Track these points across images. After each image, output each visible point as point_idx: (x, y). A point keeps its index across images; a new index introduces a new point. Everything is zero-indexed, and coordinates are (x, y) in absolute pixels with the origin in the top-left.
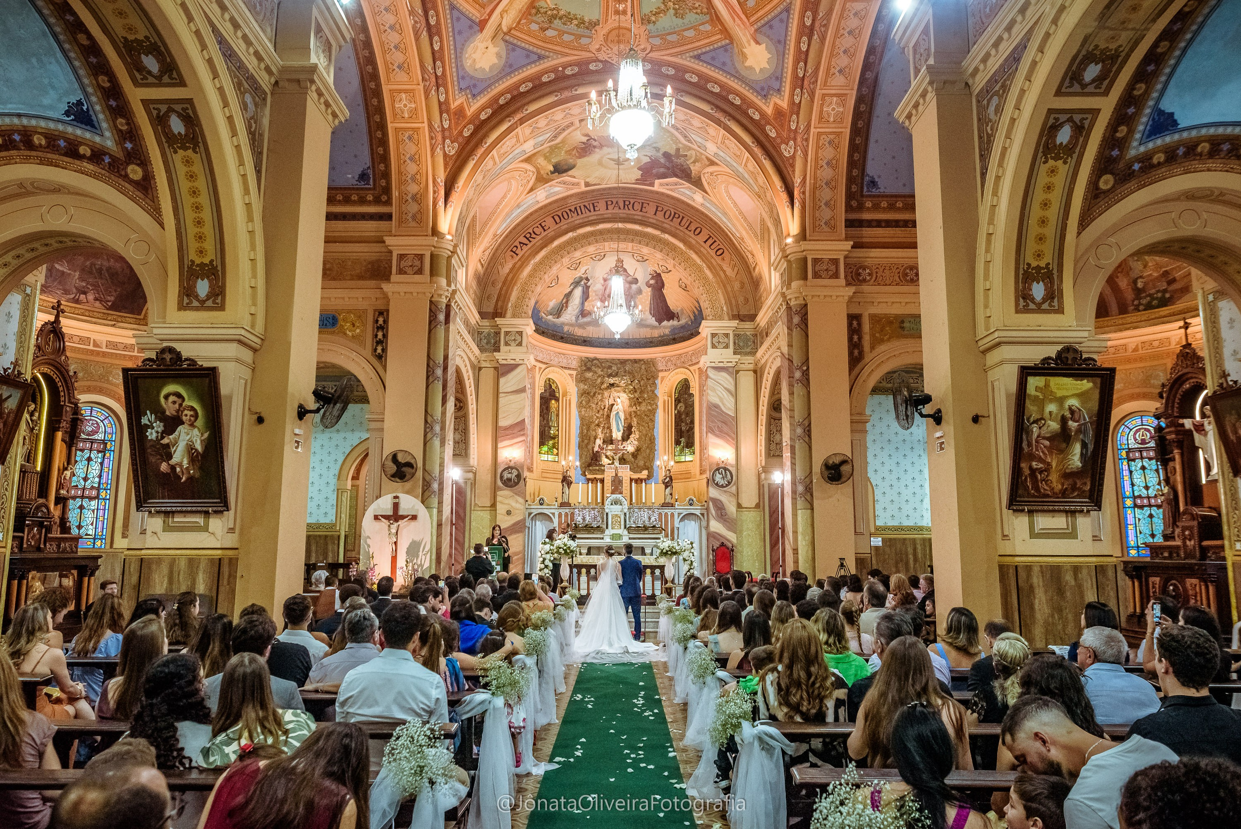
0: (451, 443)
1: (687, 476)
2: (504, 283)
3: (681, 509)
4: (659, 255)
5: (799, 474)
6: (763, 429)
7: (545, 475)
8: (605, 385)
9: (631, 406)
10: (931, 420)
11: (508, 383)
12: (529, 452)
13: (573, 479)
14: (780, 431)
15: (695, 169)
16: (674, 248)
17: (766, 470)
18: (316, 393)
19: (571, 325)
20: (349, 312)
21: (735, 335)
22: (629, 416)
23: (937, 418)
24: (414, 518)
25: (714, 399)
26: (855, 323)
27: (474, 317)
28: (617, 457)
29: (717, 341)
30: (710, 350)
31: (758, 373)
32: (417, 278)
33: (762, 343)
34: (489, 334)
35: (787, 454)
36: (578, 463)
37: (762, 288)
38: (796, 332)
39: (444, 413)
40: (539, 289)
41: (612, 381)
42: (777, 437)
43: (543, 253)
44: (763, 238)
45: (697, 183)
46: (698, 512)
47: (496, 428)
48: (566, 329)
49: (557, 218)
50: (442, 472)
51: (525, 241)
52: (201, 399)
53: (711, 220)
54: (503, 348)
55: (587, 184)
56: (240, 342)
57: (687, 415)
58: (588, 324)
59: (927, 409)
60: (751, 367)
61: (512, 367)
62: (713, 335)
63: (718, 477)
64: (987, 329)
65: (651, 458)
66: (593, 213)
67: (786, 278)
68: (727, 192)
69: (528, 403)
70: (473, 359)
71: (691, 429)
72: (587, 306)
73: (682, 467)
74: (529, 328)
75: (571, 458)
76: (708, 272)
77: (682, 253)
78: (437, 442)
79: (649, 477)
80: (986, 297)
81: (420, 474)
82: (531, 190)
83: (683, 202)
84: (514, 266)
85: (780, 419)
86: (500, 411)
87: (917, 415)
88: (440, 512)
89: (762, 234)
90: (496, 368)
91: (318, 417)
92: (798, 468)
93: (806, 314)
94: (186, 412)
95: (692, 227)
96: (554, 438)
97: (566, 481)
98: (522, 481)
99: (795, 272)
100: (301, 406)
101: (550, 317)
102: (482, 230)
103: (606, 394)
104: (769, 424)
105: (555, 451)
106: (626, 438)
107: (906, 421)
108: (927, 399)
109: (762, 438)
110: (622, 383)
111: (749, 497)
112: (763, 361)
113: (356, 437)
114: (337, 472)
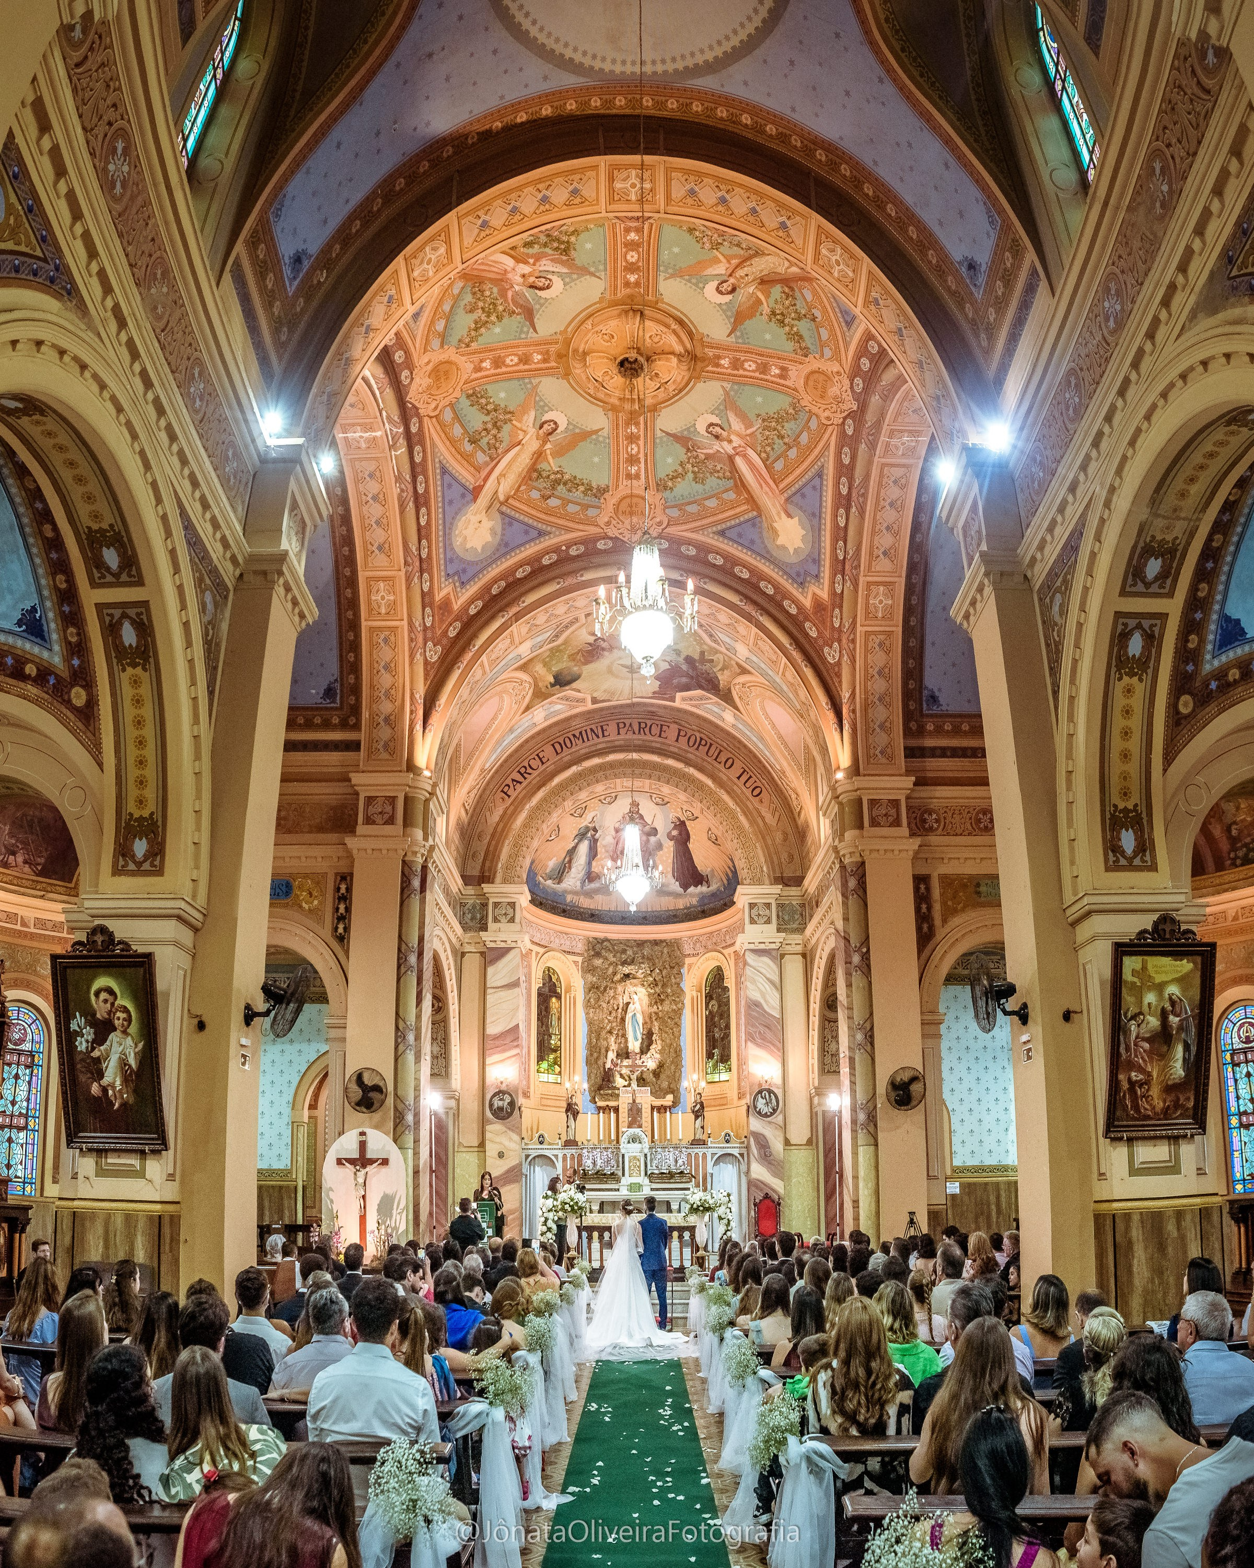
0: (428, 1058)
1: (722, 1102)
2: (493, 835)
3: (715, 1147)
4: (682, 796)
5: (861, 1098)
6: (815, 1034)
7: (545, 1102)
8: (618, 977)
9: (651, 1005)
10: (1016, 1018)
11: (498, 974)
12: (525, 1070)
13: (580, 1108)
14: (836, 1037)
15: (723, 678)
16: (701, 786)
17: (819, 1091)
18: (266, 989)
19: (576, 893)
20: (306, 876)
21: (778, 905)
22: (649, 1019)
23: (1023, 1016)
24: (385, 1162)
25: (755, 995)
26: (922, 887)
27: (456, 883)
28: (634, 1077)
29: (756, 913)
30: (748, 927)
31: (807, 957)
32: (388, 829)
33: (811, 916)
34: (474, 907)
35: (845, 1070)
36: (586, 1086)
37: (809, 840)
38: (853, 900)
39: (419, 1017)
40: (535, 844)
41: (626, 970)
42: (833, 1046)
43: (540, 794)
44: (808, 771)
45: (727, 697)
46: (736, 1152)
47: (483, 1036)
48: (569, 898)
49: (557, 746)
50: (417, 1097)
51: (519, 778)
52: (135, 998)
53: (745, 746)
54: (491, 925)
55: (595, 701)
56: (179, 918)
57: (721, 1016)
58: (597, 891)
59: (1012, 1004)
60: (799, 949)
61: (503, 952)
62: (752, 906)
64: (1075, 894)
65: (676, 1078)
66: (601, 739)
67: (837, 826)
68: (763, 708)
69: (522, 1001)
70: (454, 940)
71: (727, 1036)
72: (595, 867)
73: (716, 1089)
74: (523, 898)
75: (577, 1078)
76: (742, 819)
77: (711, 793)
78: (410, 1056)
79: (675, 1103)
80: (1072, 849)
81: (390, 1100)
82: (527, 708)
83: (711, 723)
84: (505, 812)
85: (836, 1021)
86: (488, 1013)
87: (999, 1013)
88: (416, 1154)
89: (807, 766)
90: (482, 954)
91: (268, 1021)
92: (858, 1088)
93: (864, 875)
94: (119, 1014)
95: (723, 758)
96: (555, 1051)
97: (571, 1110)
98: (516, 1111)
99: (848, 819)
100: (248, 1007)
101: (549, 882)
102: (467, 763)
103: (620, 988)
104: (822, 1028)
105: (557, 1069)
106: (644, 1050)
107: (987, 1021)
108: (1010, 990)
109: (815, 1048)
110: (640, 974)
111: (799, 1131)
112: (813, 941)
113: (311, 1051)
114: (291, 1099)
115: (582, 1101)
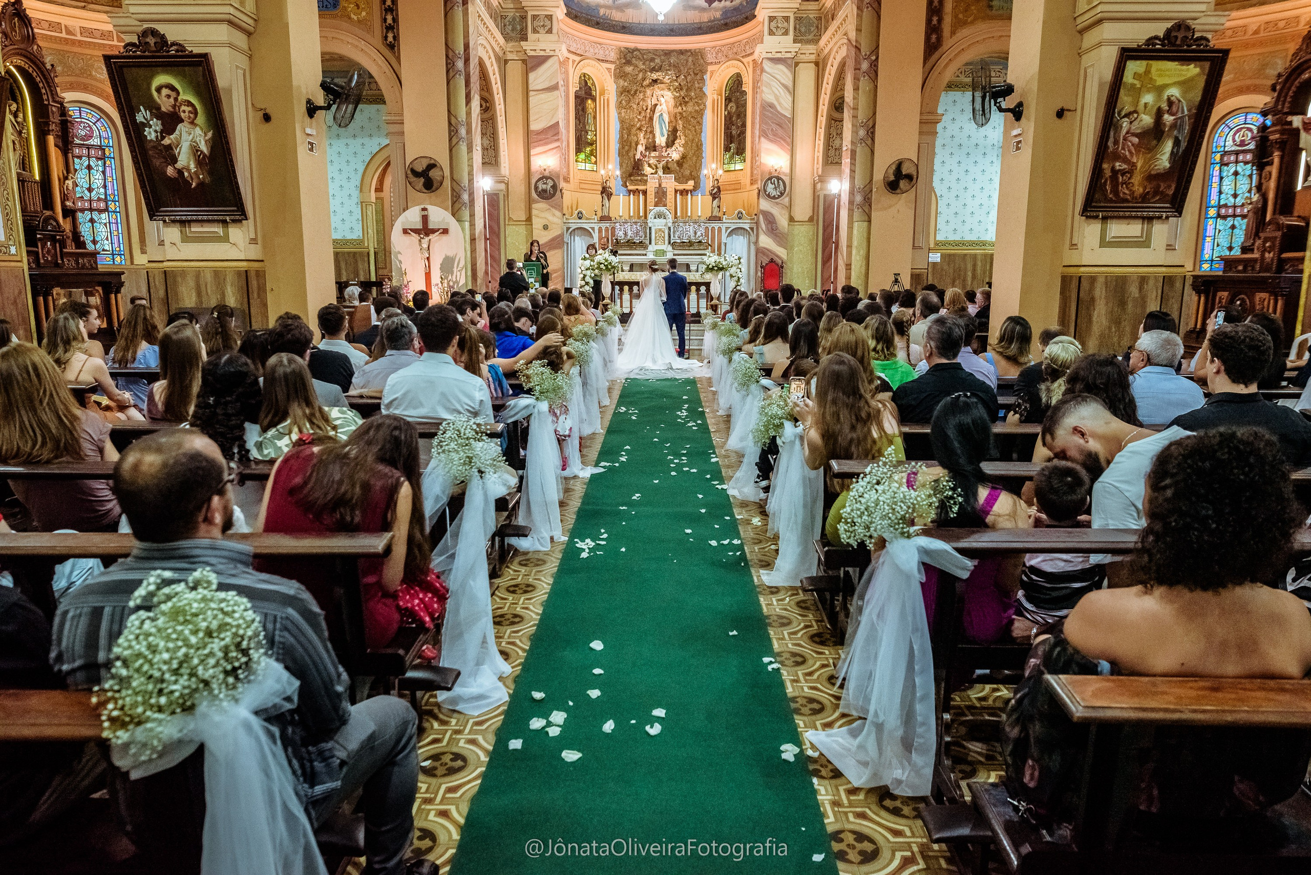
0: (479, 148)
1: (736, 187)
3: (729, 223)
5: (859, 183)
6: (821, 132)
7: (582, 186)
8: (646, 82)
9: (676, 106)
10: (1010, 115)
11: (538, 78)
12: (565, 160)
13: (614, 191)
14: (840, 134)
17: (822, 179)
18: (324, 86)
19: (608, 8)
21: (796, 18)
22: (674, 118)
23: (1017, 113)
24: (446, 232)
25: (769, 97)
26: (936, 1)
28: (660, 166)
29: (775, 26)
30: (767, 38)
31: (819, 65)
33: (826, 28)
34: (514, 19)
35: (846, 161)
36: (618, 173)
38: (866, 13)
39: (469, 114)
41: (654, 76)
42: (837, 143)
46: (747, 227)
47: (528, 132)
48: (602, 12)
50: (471, 181)
52: (200, 93)
54: (530, 35)
56: (231, 22)
57: (739, 116)
58: (627, 6)
59: (1008, 102)
60: (813, 58)
61: (543, 60)
62: (771, 19)
63: (770, 188)
64: (1088, 4)
65: (697, 166)
69: (561, 102)
70: (497, 49)
71: (743, 133)
73: (732, 176)
74: (560, 12)
75: (610, 167)
78: (463, 147)
79: (696, 188)
81: (447, 183)
85: (842, 120)
86: (531, 112)
87: (994, 108)
88: (472, 225)
90: (524, 61)
91: (329, 115)
92: (857, 175)
94: (184, 108)
96: (591, 144)
97: (606, 192)
98: (558, 193)
100: (309, 102)
103: (649, 92)
104: (829, 127)
105: (593, 159)
106: (670, 144)
107: (981, 116)
108: (1008, 90)
109: (820, 143)
110: (667, 79)
111: (803, 210)
112: (826, 51)
113: (374, 144)
114: (358, 184)
115: (615, 185)
